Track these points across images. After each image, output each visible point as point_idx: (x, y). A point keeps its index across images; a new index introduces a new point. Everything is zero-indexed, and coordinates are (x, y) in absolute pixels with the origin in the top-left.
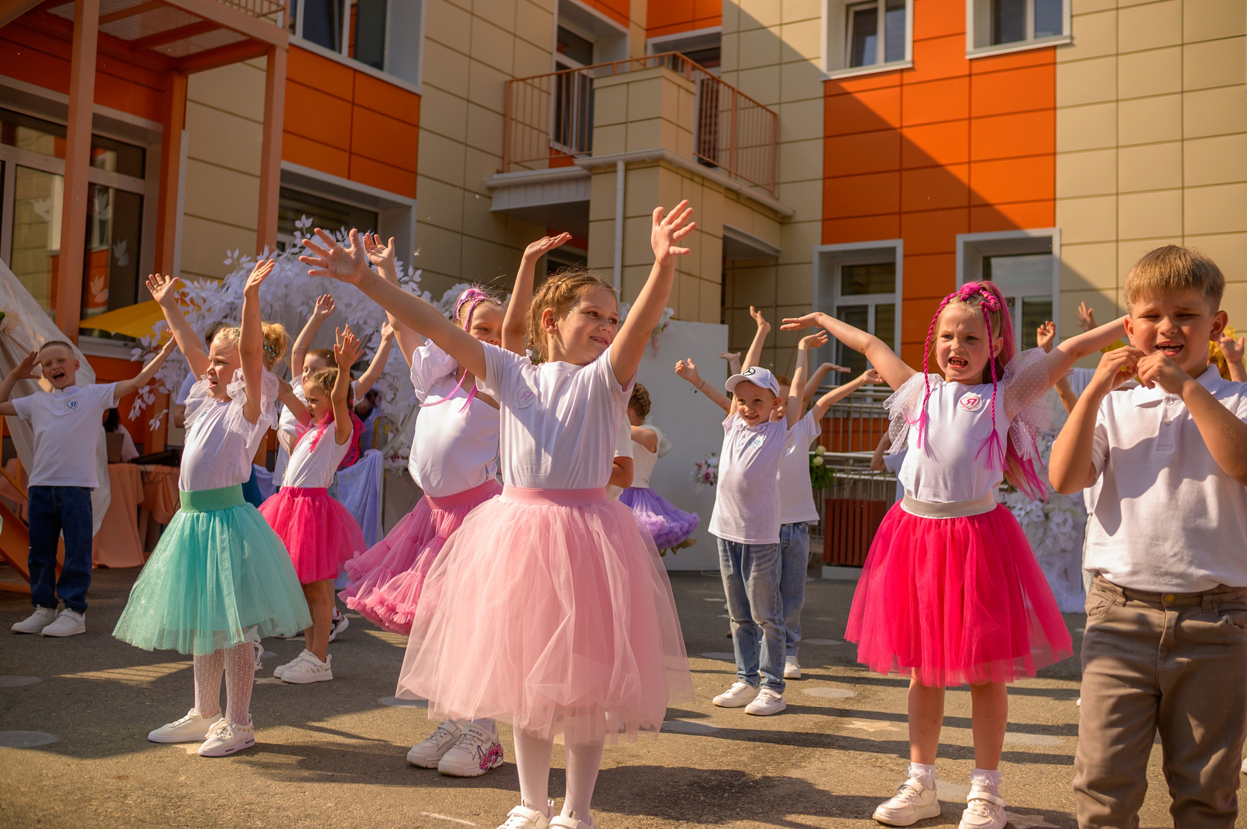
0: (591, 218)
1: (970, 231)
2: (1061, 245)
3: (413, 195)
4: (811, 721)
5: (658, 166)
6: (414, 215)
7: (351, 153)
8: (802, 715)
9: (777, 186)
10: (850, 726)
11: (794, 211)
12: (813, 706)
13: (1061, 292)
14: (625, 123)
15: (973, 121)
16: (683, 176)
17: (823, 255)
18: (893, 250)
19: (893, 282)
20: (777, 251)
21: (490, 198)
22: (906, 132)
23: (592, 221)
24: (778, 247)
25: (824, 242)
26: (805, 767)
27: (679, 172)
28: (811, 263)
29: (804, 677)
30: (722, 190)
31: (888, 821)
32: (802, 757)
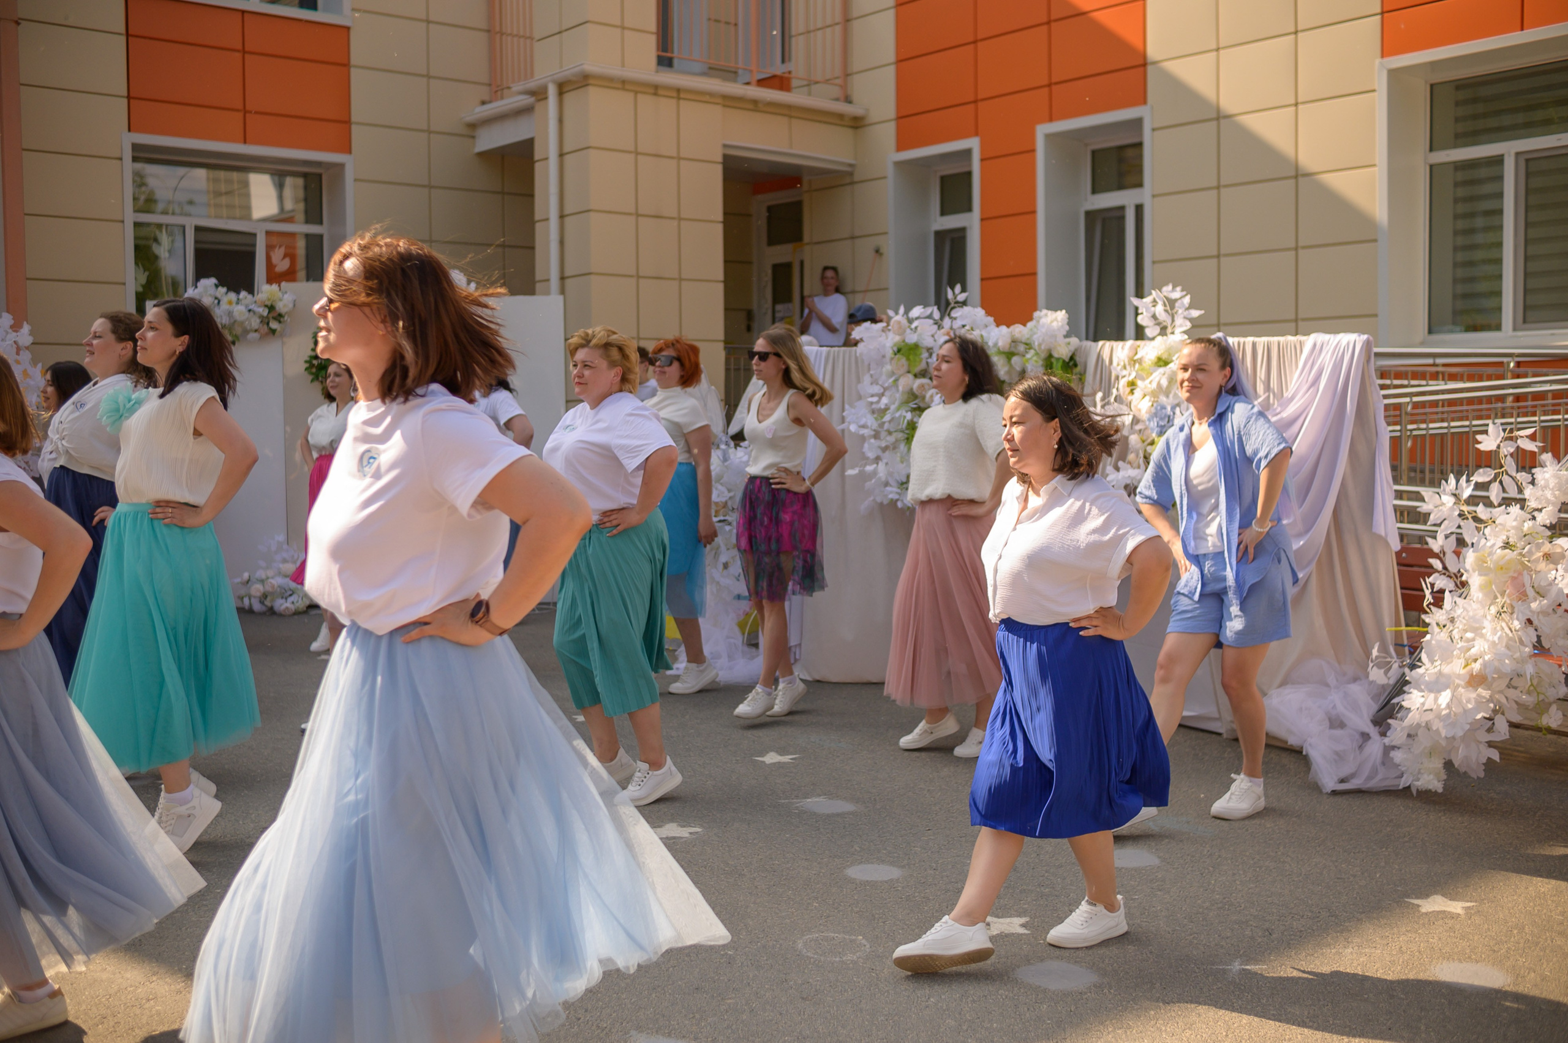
0: (536, 157)
1: (1051, 119)
2: (1153, 131)
3: (349, 151)
5: (587, 85)
6: (349, 175)
7: (245, 112)
9: (849, 80)
11: (868, 110)
13: (1154, 196)
14: (560, 32)
16: (636, 93)
17: (899, 164)
18: (968, 153)
19: (970, 197)
21: (473, 137)
23: (538, 161)
25: (901, 148)
27: (627, 87)
28: (885, 178)
30: (719, 101)
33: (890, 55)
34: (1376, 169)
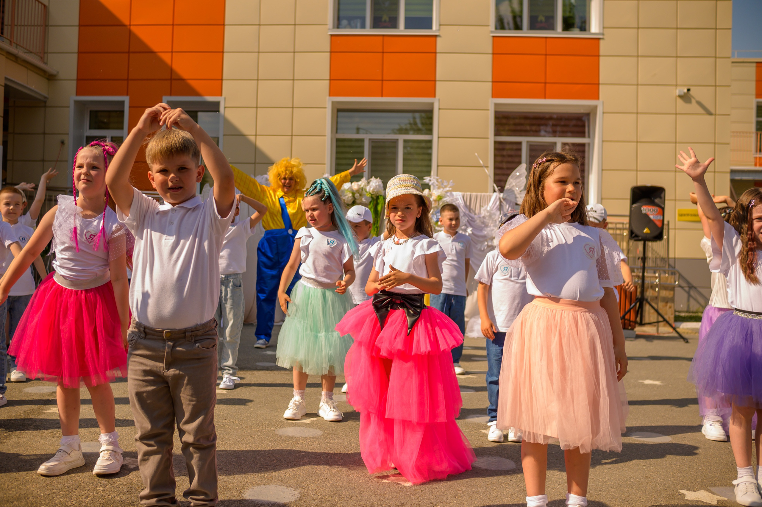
1: (170, 95)
2: (225, 108)
4: (22, 410)
8: (17, 406)
9: (46, 55)
10: (48, 411)
11: (58, 72)
12: (27, 399)
13: (224, 135)
15: (175, 27)
17: (76, 102)
18: (122, 103)
19: (122, 122)
20: (45, 97)
22: (133, 28)
24: (46, 95)
25: (78, 94)
26: (5, 442)
28: (69, 107)
29: (28, 380)
31: (46, 473)
32: (6, 436)
33: (76, 49)
34: (326, 137)
